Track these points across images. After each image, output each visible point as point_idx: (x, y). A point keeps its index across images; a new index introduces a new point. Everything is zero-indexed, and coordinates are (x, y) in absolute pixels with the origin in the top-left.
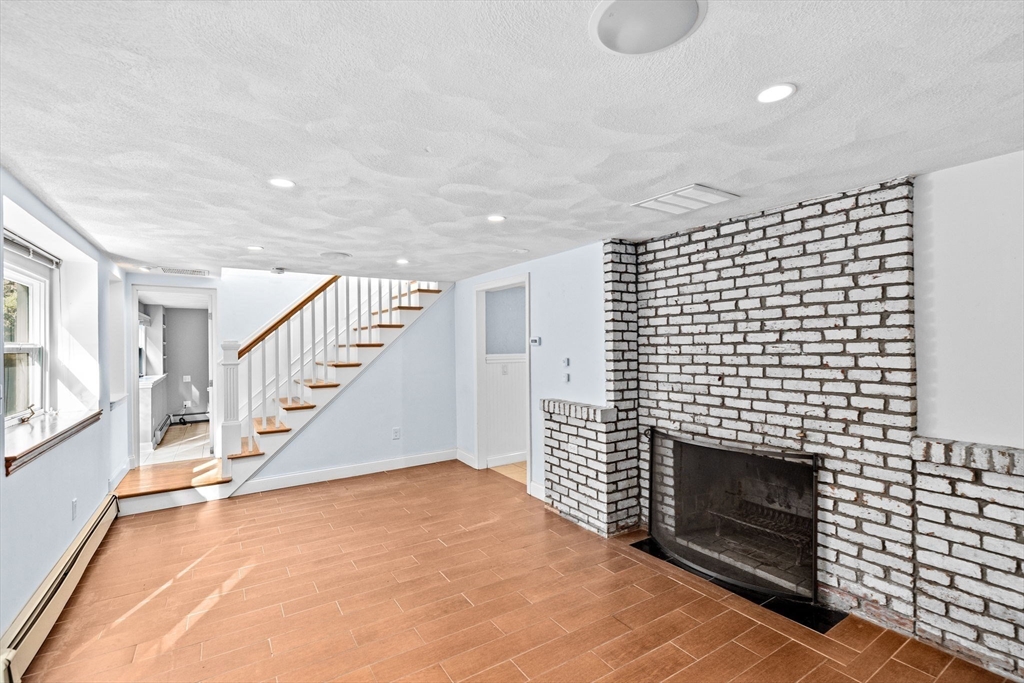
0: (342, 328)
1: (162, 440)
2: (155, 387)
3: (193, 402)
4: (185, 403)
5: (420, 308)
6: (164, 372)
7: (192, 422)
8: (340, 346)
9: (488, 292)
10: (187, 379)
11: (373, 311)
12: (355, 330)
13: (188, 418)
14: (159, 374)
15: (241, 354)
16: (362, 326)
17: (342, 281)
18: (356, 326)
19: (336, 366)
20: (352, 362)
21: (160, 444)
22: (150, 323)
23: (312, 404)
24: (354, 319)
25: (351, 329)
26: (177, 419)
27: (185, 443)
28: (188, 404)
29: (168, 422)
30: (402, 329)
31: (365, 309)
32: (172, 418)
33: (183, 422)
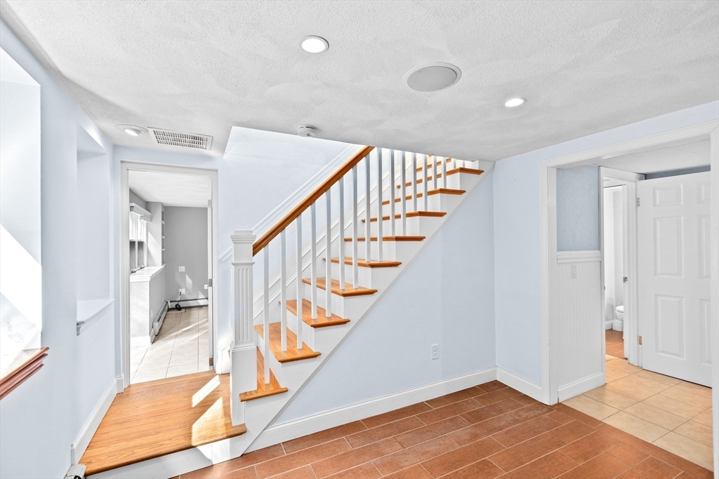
0: (349, 221)
1: (159, 333)
2: (153, 280)
3: (187, 289)
4: (180, 290)
5: (460, 192)
6: (163, 263)
7: (186, 308)
8: (346, 240)
9: (559, 169)
10: (182, 269)
11: (384, 200)
12: (364, 221)
13: (182, 304)
14: (159, 267)
15: (256, 248)
16: (372, 217)
17: (373, 154)
18: (365, 217)
19: (373, 266)
20: (386, 260)
21: (157, 337)
22: (151, 219)
23: (343, 317)
24: (362, 209)
25: (359, 220)
26: (174, 305)
27: (181, 334)
28: (183, 291)
29: (167, 307)
30: (445, 217)
31: (374, 197)
32: (169, 304)
33: (178, 308)
